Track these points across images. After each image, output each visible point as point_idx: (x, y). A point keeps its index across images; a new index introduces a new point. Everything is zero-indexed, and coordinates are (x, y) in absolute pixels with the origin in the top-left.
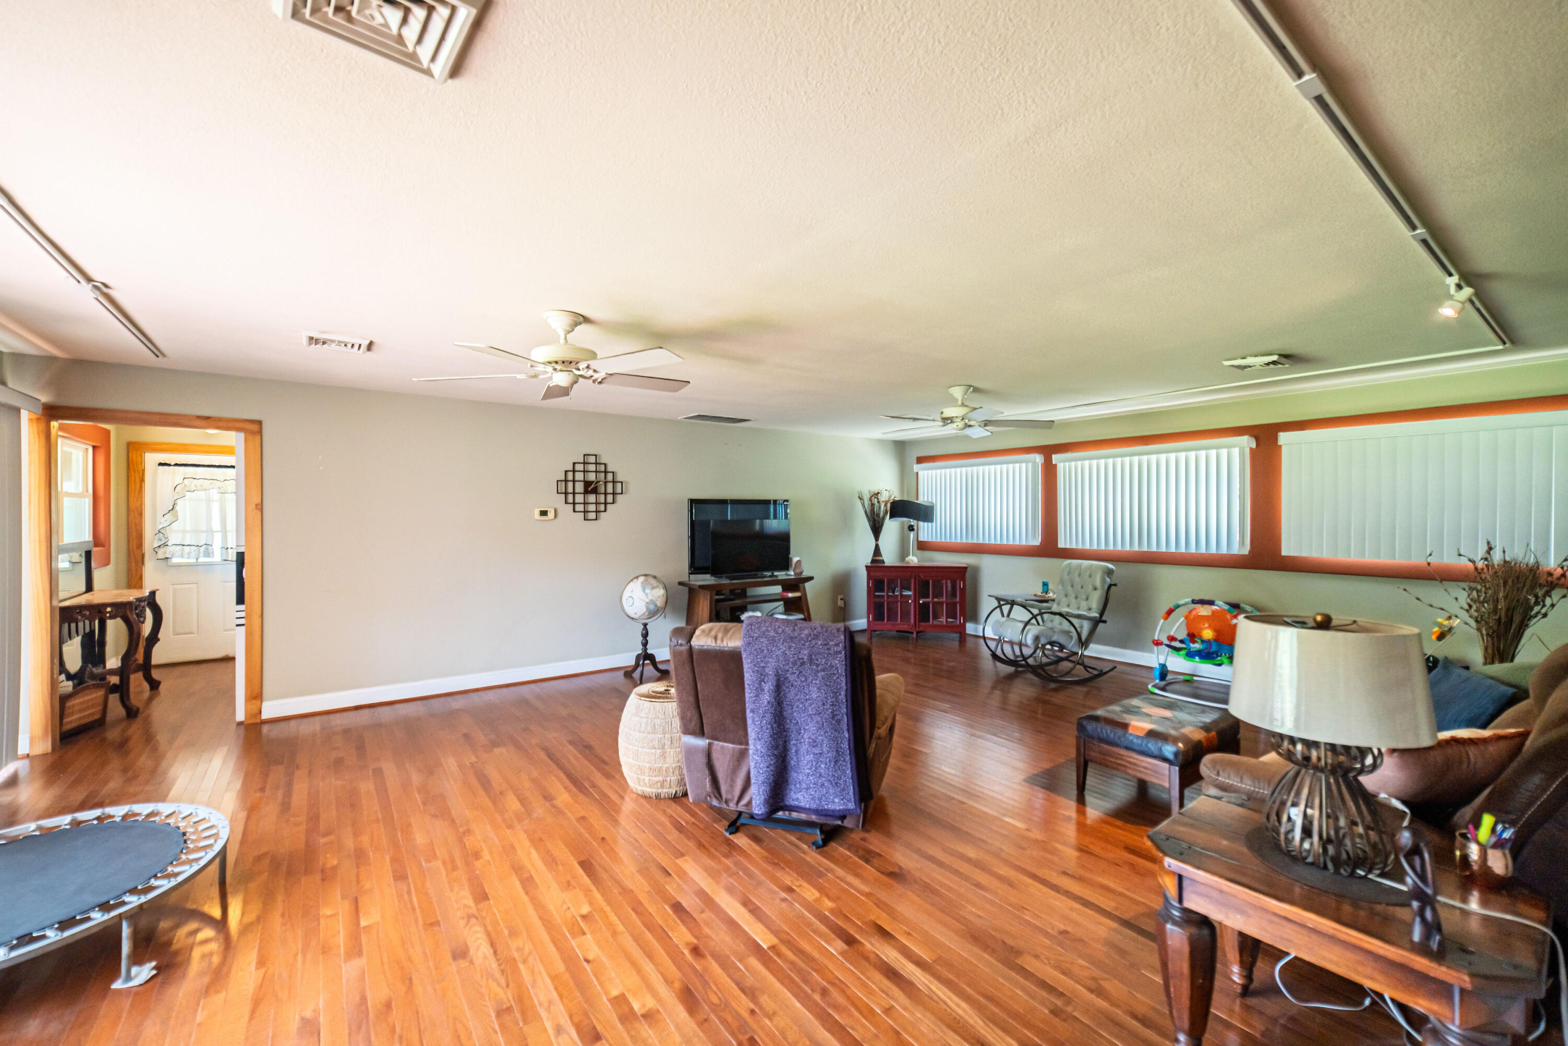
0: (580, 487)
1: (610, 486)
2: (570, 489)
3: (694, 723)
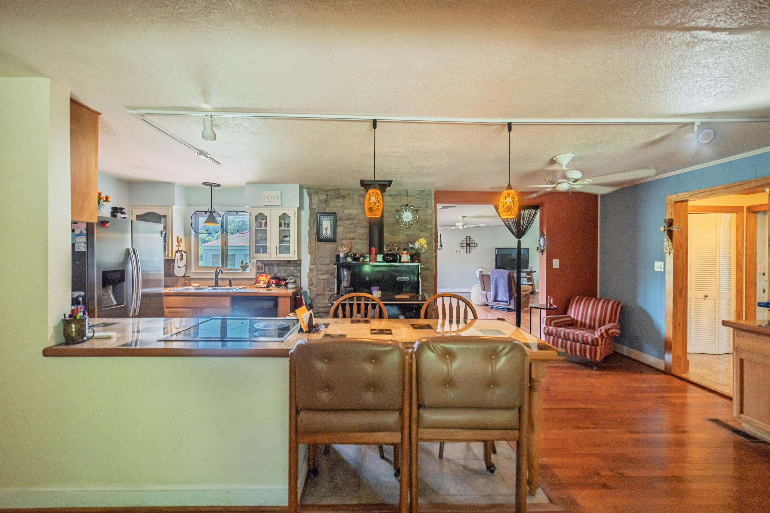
0: (465, 245)
1: (473, 245)
2: (463, 245)
3: (483, 288)
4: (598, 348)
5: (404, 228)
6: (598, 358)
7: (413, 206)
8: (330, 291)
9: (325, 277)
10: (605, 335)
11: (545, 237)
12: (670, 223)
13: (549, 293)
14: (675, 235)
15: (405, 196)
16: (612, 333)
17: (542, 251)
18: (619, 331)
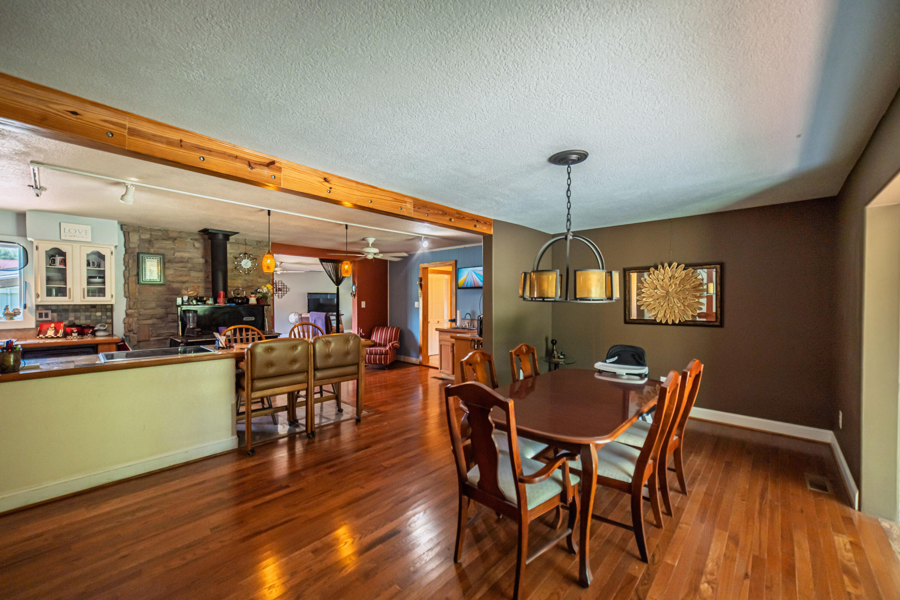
0: (277, 289)
1: (285, 290)
4: (388, 356)
5: (243, 273)
6: (388, 363)
7: (251, 255)
8: (156, 337)
9: (150, 322)
10: (391, 347)
11: (356, 285)
12: (421, 280)
13: (359, 326)
14: (423, 286)
15: (243, 245)
16: (395, 346)
17: (354, 296)
18: (399, 345)
